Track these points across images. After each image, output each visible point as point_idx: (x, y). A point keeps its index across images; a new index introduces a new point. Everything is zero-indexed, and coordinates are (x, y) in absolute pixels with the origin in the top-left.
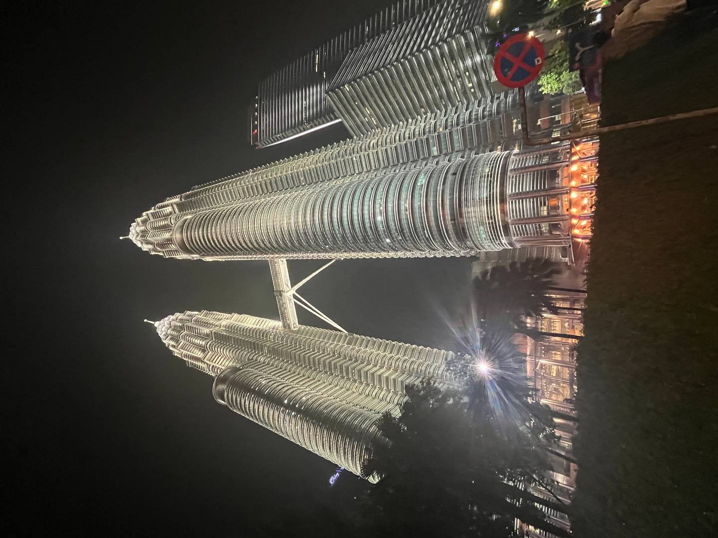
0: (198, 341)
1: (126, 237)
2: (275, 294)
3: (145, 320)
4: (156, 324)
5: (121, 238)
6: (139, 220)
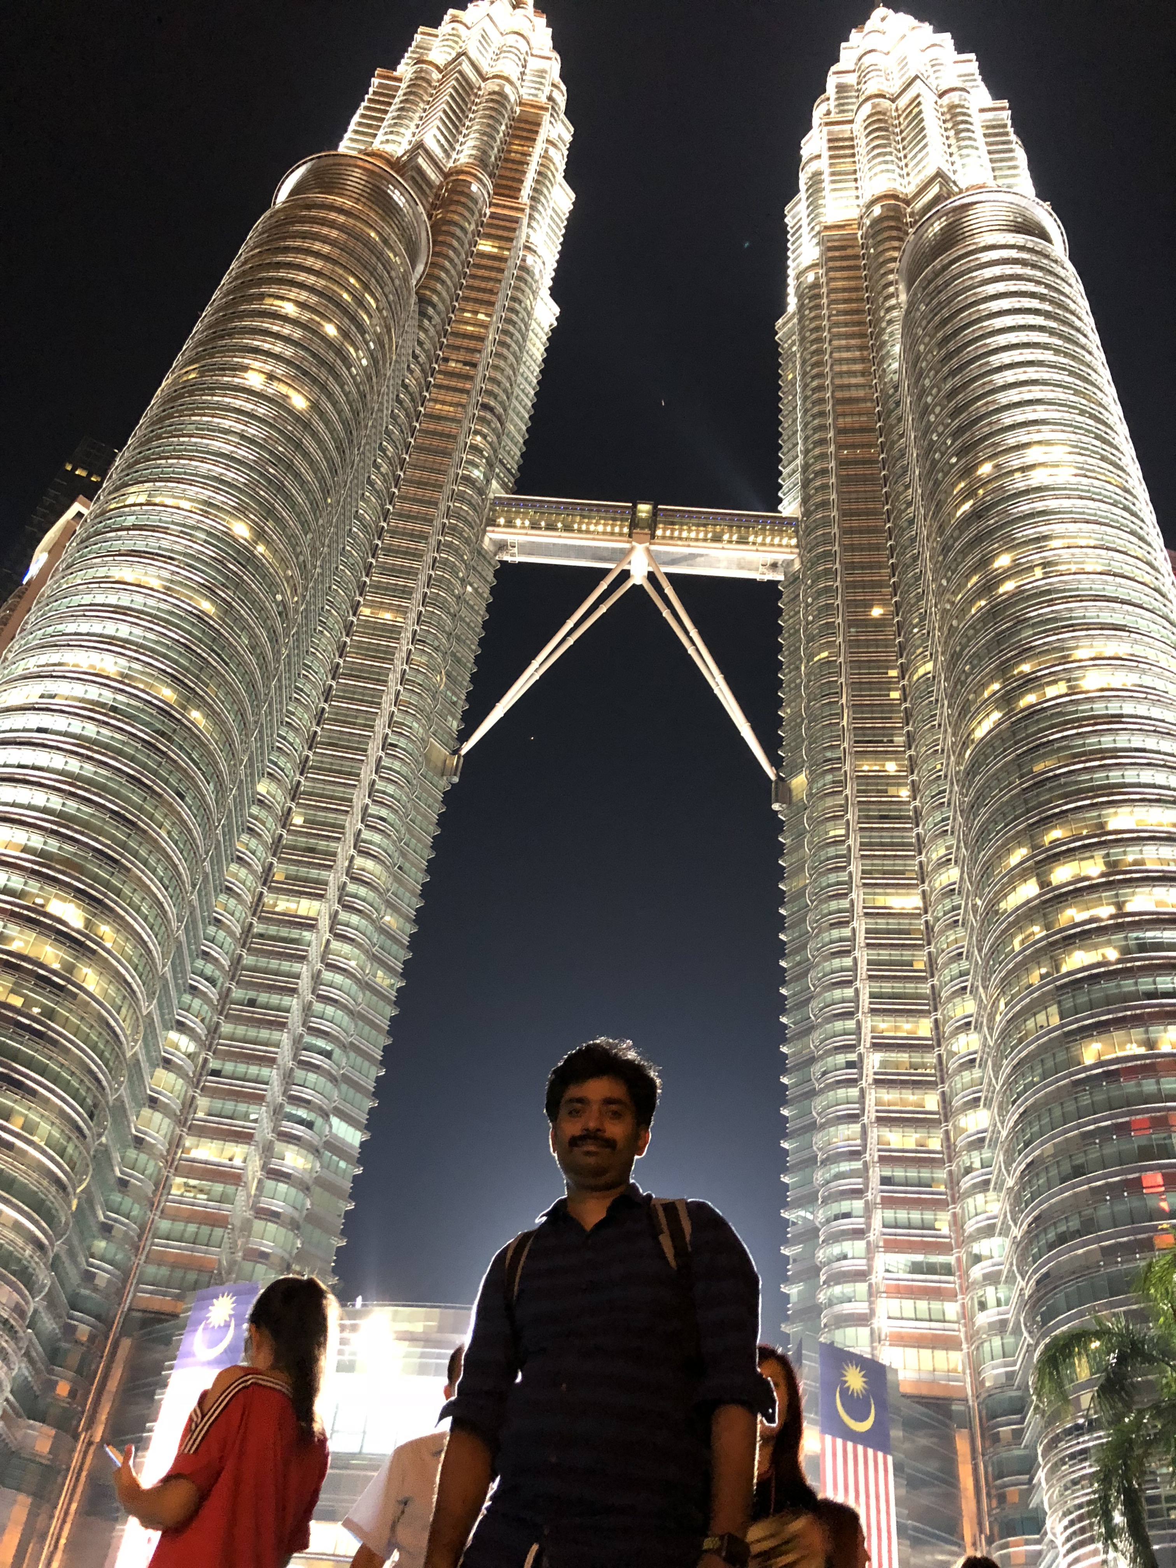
2: (643, 503)
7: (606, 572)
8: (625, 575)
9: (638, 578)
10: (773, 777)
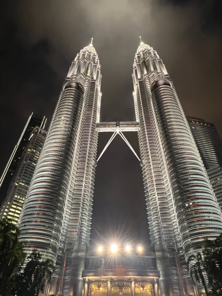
0: (89, 71)
1: (141, 40)
2: (117, 122)
3: (92, 39)
4: (91, 45)
5: (140, 37)
6: (156, 53)
9: (118, 132)
10: (140, 161)
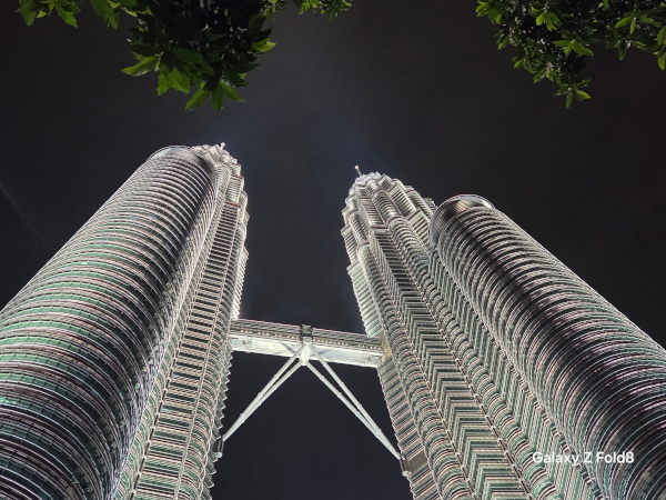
2: (305, 326)
7: (288, 358)
8: (297, 361)
9: (304, 361)
10: (399, 458)
